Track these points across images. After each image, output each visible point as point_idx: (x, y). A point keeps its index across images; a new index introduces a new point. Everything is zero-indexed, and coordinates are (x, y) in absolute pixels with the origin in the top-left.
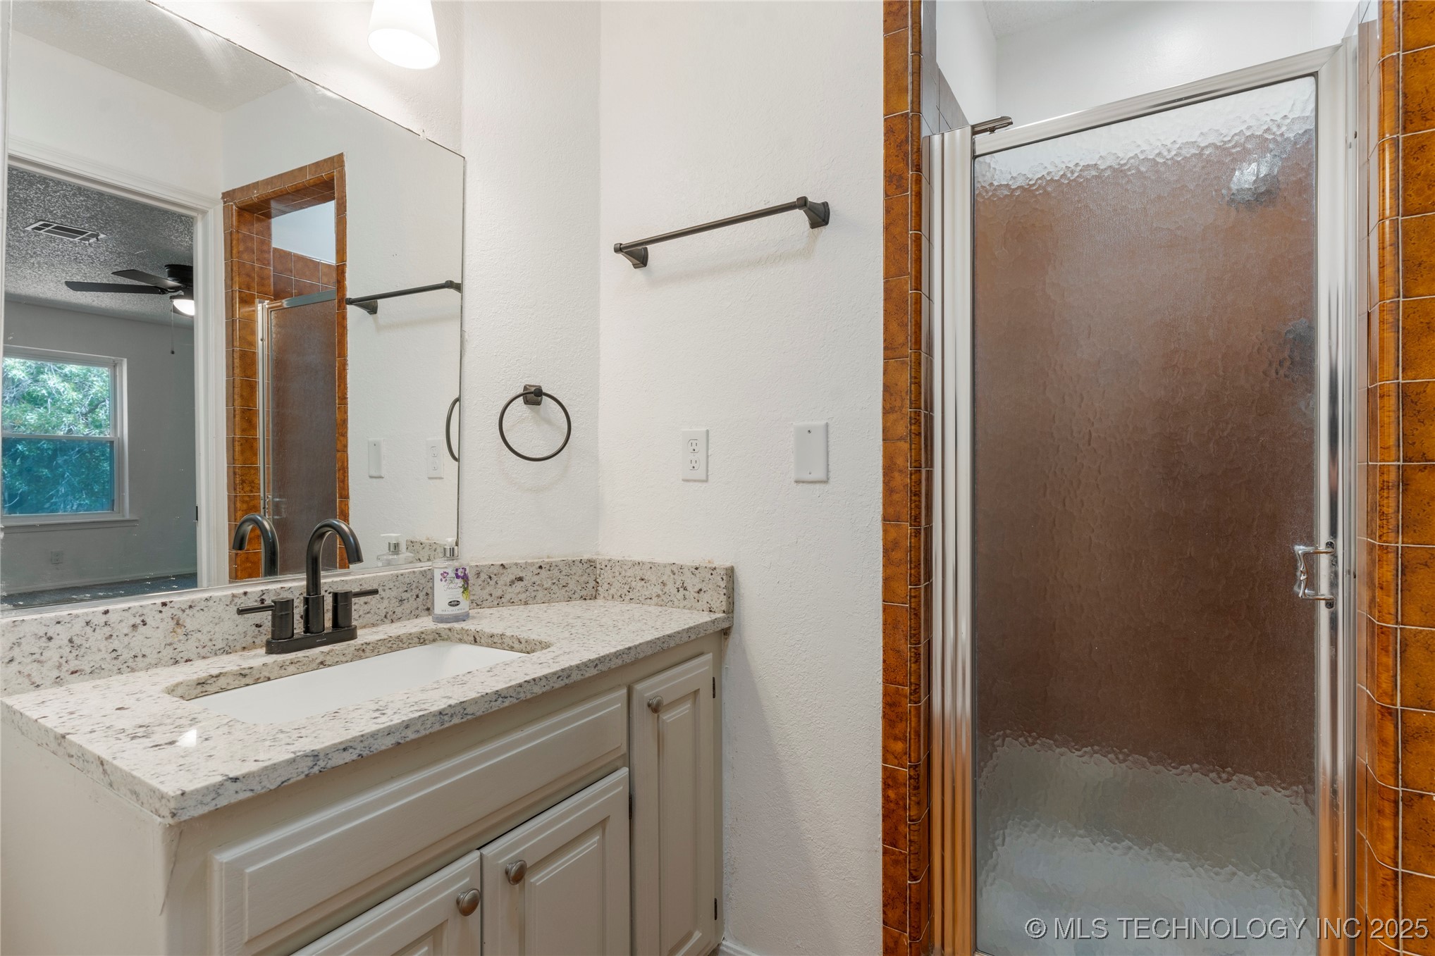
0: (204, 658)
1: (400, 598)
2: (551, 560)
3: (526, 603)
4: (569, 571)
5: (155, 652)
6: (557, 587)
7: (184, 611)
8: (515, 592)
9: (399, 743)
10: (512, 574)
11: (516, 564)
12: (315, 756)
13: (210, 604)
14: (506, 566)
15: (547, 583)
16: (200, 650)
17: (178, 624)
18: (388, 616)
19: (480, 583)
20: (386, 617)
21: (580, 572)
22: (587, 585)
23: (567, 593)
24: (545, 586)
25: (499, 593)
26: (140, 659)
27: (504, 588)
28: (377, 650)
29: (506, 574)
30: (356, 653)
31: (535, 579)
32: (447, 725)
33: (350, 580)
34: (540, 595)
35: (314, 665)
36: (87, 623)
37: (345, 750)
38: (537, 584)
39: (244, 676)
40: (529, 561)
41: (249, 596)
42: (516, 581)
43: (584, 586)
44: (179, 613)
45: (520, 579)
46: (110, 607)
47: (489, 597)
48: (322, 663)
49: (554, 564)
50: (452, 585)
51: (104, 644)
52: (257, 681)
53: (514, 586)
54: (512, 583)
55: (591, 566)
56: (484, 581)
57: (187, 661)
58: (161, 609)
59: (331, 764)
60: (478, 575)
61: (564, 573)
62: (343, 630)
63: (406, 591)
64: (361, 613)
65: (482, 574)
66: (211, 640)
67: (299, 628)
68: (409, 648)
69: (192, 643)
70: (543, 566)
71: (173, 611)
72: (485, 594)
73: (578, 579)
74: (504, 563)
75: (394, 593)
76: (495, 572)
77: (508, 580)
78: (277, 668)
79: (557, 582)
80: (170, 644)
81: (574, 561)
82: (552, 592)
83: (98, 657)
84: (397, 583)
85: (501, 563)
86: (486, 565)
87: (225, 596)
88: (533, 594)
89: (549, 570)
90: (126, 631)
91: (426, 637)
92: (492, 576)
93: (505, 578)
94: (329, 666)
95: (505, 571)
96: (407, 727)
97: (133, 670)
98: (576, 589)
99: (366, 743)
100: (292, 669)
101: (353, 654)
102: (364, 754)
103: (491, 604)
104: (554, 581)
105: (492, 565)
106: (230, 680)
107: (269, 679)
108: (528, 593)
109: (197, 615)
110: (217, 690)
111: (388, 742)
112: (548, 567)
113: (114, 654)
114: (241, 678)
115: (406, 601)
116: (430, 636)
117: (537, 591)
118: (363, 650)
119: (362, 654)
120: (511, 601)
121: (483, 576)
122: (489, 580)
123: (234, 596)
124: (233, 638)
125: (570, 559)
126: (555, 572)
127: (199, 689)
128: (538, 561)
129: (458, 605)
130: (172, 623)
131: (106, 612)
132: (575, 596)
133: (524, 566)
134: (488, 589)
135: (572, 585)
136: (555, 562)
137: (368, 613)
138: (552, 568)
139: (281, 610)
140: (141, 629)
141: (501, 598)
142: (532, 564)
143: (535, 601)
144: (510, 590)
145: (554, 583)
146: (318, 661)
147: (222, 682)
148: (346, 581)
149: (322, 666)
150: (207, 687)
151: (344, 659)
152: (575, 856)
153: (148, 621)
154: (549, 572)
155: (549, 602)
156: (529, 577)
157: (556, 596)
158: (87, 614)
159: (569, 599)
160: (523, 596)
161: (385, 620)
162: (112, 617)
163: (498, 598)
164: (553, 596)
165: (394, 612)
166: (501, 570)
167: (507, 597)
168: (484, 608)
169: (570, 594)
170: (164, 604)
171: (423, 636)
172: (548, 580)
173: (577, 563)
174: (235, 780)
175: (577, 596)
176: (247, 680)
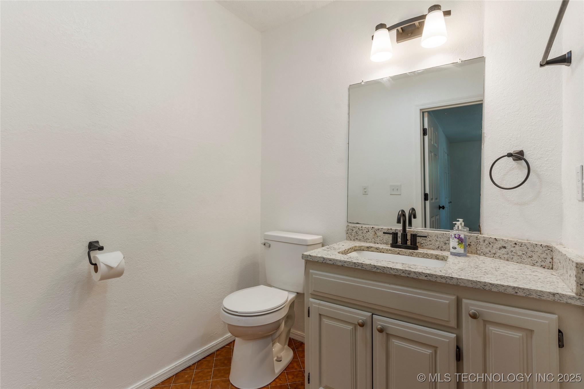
0: (381, 244)
1: (445, 242)
2: (523, 241)
3: (507, 260)
4: (533, 249)
5: (371, 239)
6: (525, 256)
7: (377, 230)
8: (502, 253)
9: (343, 266)
10: (500, 244)
11: (502, 240)
12: (324, 258)
13: (383, 230)
14: (497, 240)
15: (520, 253)
16: (380, 241)
17: (375, 233)
18: (439, 248)
19: (485, 245)
20: (438, 248)
21: (541, 251)
22: (546, 260)
23: (532, 261)
24: (518, 254)
25: (494, 252)
26: (368, 240)
27: (497, 250)
28: (418, 255)
29: (497, 243)
30: (410, 254)
31: (513, 249)
32: (357, 267)
33: (424, 232)
34: (515, 258)
35: (396, 253)
36: (359, 229)
37: (330, 260)
38: (514, 252)
39: (377, 249)
40: (510, 239)
41: (392, 230)
42: (502, 248)
43: (543, 260)
44: (376, 231)
45: (505, 247)
46: (363, 226)
47: (489, 252)
48: (398, 253)
49: (524, 244)
50: (453, 240)
51: (361, 234)
52: (380, 252)
53: (501, 250)
54: (500, 248)
55: (548, 249)
56: (487, 244)
57: (377, 243)
58: (372, 228)
59: (327, 262)
60: (484, 241)
61: (530, 250)
62: (414, 246)
63: (448, 240)
64: (428, 244)
65: (486, 241)
66: (383, 240)
67: (409, 243)
68: (431, 259)
69: (378, 239)
70: (517, 244)
71: (374, 230)
72: (487, 250)
73: (539, 255)
74: (496, 238)
75: (442, 240)
76: (492, 241)
77: (498, 247)
78: (386, 250)
79: (525, 254)
80: (374, 238)
81: (536, 245)
82: (522, 258)
83: (361, 237)
84: (443, 236)
85: (495, 238)
86: (488, 237)
87: (386, 229)
88: (512, 257)
89: (521, 246)
90: (365, 232)
91: (439, 257)
92: (490, 243)
93: (497, 245)
94: (401, 255)
95: (497, 242)
96: (345, 262)
97: (367, 242)
98: (538, 260)
99: (335, 261)
100: (390, 252)
101: (409, 254)
102: (334, 264)
103: (490, 256)
104: (524, 253)
105: (491, 238)
106: (374, 249)
107: (384, 253)
108: (508, 255)
109: (380, 232)
110: (371, 251)
111: (340, 264)
112: (520, 244)
113: (363, 237)
114: (376, 249)
115: (448, 244)
116: (440, 257)
117: (514, 255)
118: (413, 254)
119: (412, 255)
120: (500, 257)
121: (486, 242)
122: (489, 244)
123: (388, 229)
124: (388, 240)
125: (534, 243)
126: (525, 248)
127: (367, 249)
128: (515, 240)
129: (455, 249)
130: (374, 233)
131: (362, 227)
132: (537, 264)
133: (506, 241)
134: (489, 249)
135: (535, 257)
136: (524, 243)
137: (431, 244)
138: (522, 246)
139: (395, 235)
140: (368, 233)
141: (495, 254)
142: (511, 241)
143: (512, 260)
144: (499, 251)
145: (524, 254)
146: (398, 252)
147: (372, 249)
148: (422, 231)
149: (398, 254)
150: (369, 249)
151: (406, 254)
152: (416, 348)
153: (369, 231)
154: (520, 247)
155: (520, 263)
156: (509, 248)
157: (525, 261)
158: (359, 227)
159: (533, 265)
160: (506, 256)
161: (438, 249)
162: (363, 229)
163: (493, 254)
164: (523, 260)
165: (442, 247)
166: (495, 241)
167: (498, 255)
168: (487, 257)
169: (533, 262)
170: (373, 228)
171: (438, 256)
172: (520, 251)
173: (538, 246)
174: (310, 256)
175: (538, 264)
176: (378, 251)
